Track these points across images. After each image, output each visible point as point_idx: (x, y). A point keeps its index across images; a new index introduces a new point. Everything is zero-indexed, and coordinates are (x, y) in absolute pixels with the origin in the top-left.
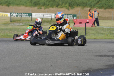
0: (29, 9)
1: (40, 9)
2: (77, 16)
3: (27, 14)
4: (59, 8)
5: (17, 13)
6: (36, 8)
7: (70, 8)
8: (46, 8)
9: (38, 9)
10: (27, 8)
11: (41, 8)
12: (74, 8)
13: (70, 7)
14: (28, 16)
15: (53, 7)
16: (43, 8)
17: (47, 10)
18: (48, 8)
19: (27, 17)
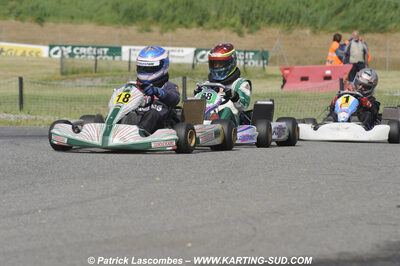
0: (108, 33)
1: (147, 34)
2: (271, 55)
3: (106, 50)
4: (209, 29)
5: (73, 47)
6: (133, 30)
7: (245, 30)
8: (166, 31)
9: (140, 31)
10: (104, 30)
11: (149, 31)
12: (258, 28)
13: (247, 26)
14: (109, 54)
15: (187, 27)
16: (156, 29)
17: (169, 35)
18: (173, 30)
19: (104, 58)
